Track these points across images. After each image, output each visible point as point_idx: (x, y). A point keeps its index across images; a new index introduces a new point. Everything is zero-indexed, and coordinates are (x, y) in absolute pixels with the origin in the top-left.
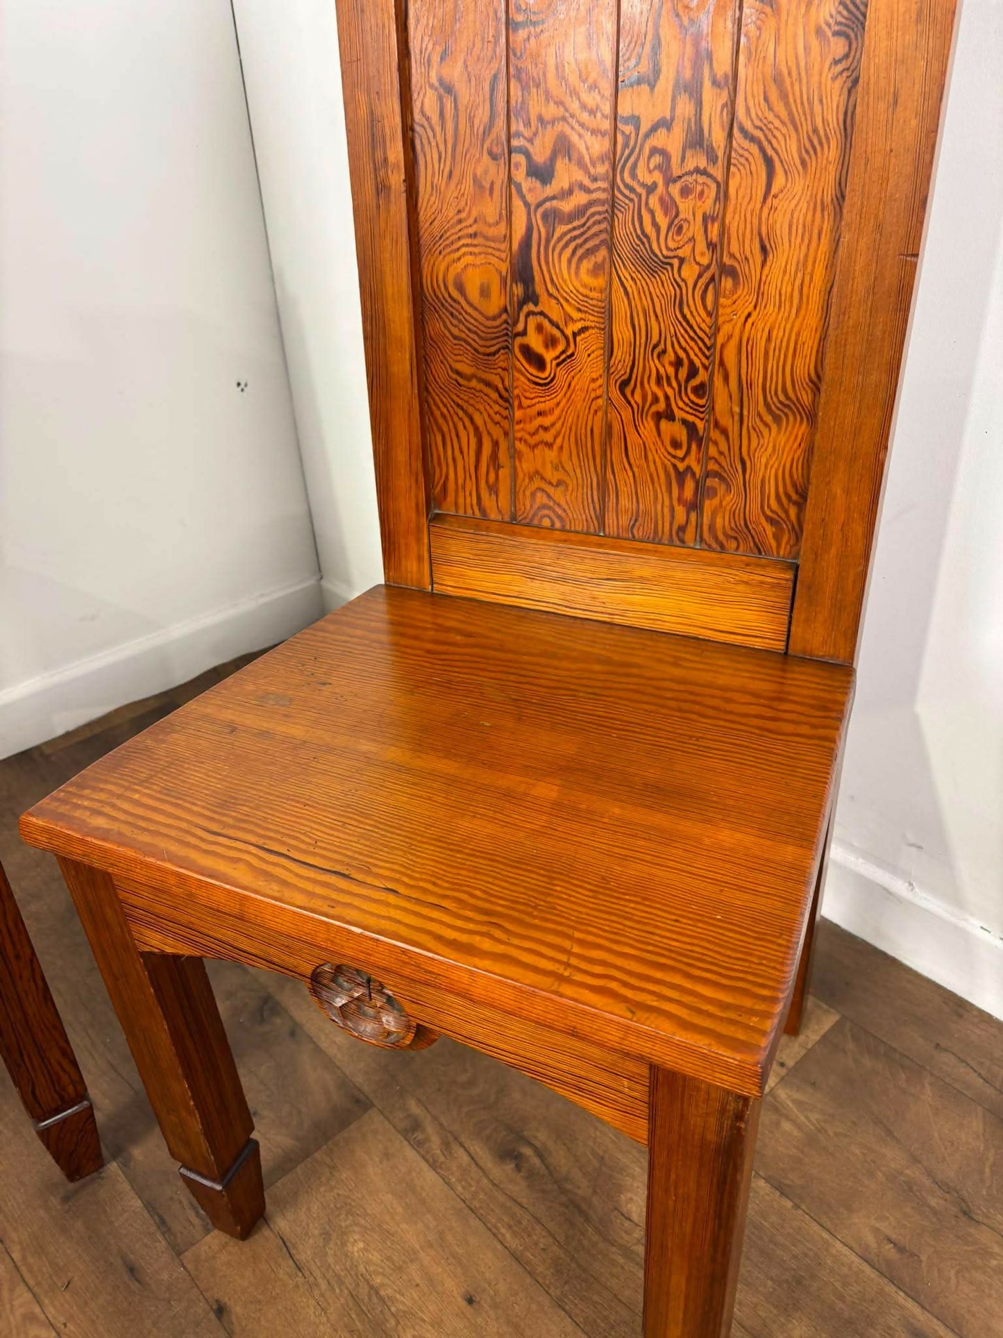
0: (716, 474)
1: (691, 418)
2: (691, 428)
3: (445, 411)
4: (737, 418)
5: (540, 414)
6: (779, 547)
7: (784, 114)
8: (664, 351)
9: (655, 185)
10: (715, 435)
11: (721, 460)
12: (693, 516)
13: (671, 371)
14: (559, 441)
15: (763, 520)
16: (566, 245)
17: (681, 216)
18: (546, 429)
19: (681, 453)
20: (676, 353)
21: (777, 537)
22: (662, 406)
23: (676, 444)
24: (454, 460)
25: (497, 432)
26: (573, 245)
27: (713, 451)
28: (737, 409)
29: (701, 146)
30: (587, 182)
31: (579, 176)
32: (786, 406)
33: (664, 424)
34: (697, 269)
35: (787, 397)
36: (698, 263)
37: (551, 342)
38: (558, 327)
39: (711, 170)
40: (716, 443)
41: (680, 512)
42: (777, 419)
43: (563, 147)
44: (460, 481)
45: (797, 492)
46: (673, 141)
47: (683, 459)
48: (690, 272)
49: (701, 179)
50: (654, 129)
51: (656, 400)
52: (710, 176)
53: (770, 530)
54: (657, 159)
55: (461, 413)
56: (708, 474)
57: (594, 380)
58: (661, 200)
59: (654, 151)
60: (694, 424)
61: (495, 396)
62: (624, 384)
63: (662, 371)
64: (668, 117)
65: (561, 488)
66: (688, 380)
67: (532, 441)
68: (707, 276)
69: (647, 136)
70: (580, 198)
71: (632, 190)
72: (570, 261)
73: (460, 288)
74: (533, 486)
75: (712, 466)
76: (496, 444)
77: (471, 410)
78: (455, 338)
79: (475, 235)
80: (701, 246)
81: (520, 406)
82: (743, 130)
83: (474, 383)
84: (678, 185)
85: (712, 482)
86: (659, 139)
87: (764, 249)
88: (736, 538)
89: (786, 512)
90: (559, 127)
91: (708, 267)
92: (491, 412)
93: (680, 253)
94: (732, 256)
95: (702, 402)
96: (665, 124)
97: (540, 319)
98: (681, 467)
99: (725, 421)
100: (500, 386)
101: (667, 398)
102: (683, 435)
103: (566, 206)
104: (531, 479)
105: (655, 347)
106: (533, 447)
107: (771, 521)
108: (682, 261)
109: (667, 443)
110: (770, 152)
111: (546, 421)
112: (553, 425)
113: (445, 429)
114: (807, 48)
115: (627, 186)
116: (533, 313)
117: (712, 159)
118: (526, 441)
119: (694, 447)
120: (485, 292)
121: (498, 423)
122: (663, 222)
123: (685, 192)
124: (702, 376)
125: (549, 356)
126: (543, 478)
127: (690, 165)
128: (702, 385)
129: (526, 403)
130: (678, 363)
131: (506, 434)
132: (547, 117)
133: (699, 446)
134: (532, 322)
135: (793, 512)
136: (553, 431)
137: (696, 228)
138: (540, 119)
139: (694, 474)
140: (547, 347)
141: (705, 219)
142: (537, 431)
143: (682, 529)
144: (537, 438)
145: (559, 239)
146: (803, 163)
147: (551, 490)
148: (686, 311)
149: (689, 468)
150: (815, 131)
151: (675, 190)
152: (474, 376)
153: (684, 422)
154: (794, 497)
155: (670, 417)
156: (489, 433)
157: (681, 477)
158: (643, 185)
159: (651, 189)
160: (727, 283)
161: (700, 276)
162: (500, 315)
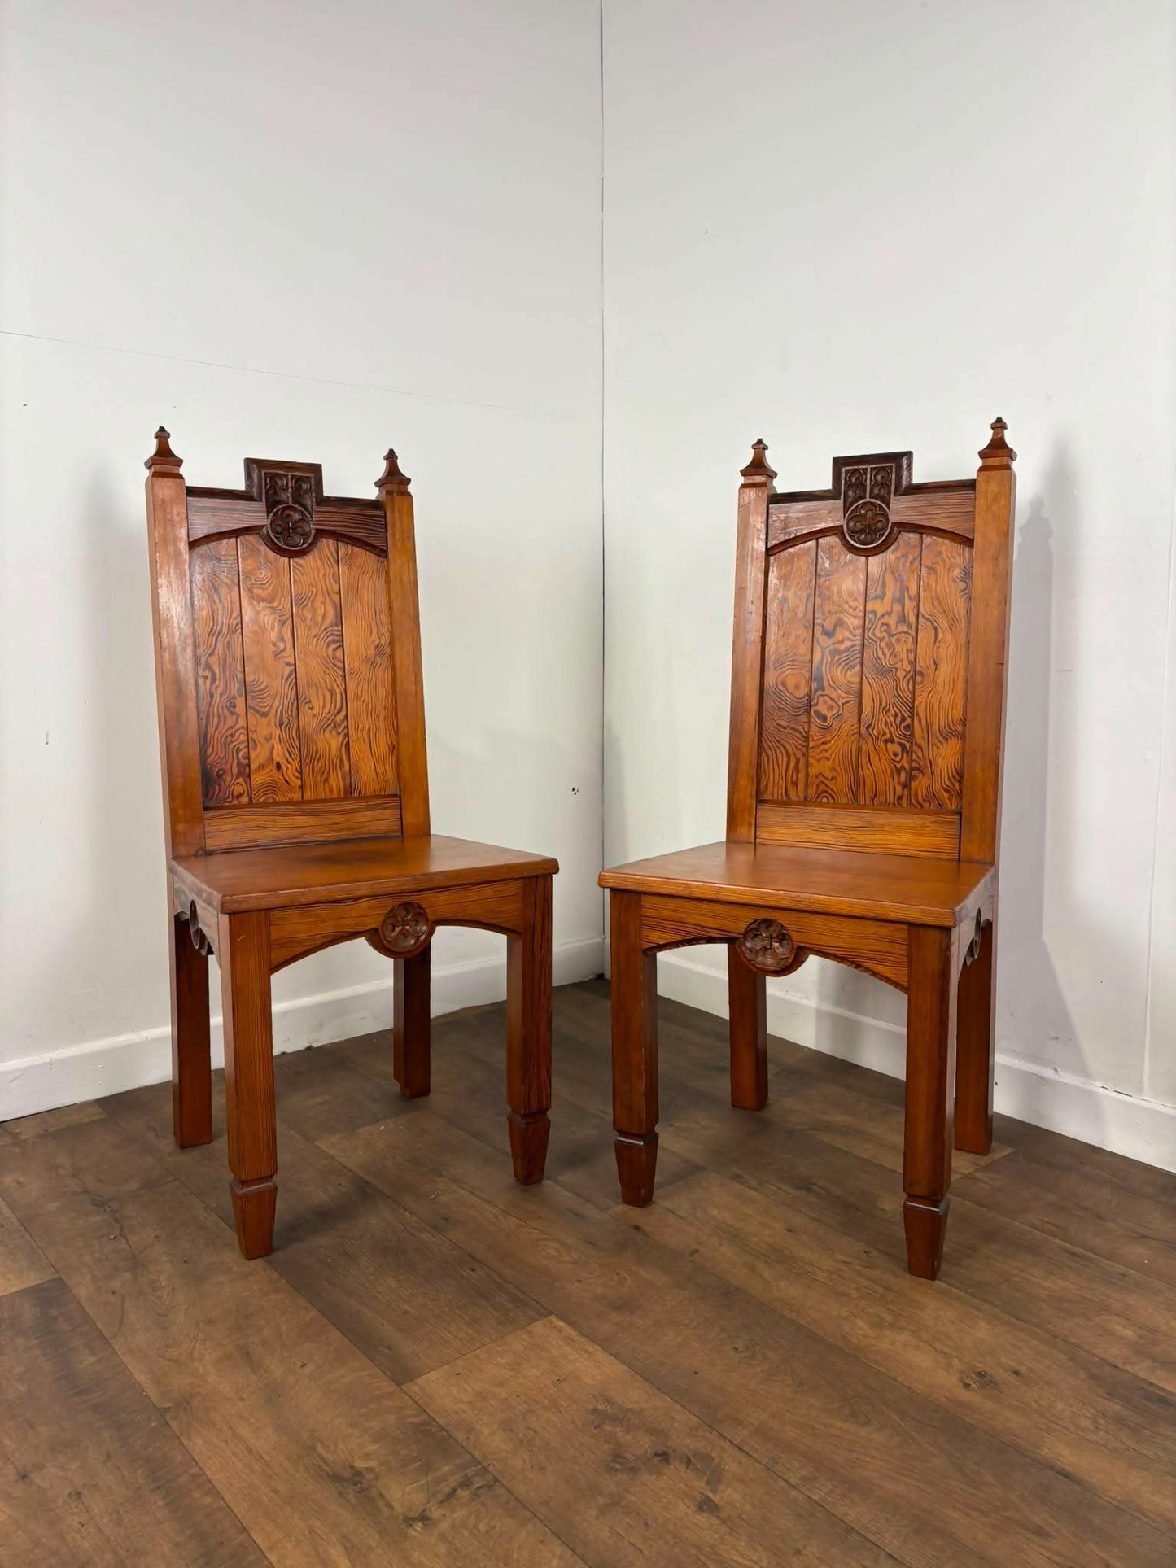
0: (917, 769)
1: (903, 741)
2: (903, 746)
3: (770, 744)
4: (926, 740)
5: (823, 743)
6: (951, 804)
7: (941, 610)
8: (889, 710)
9: (884, 638)
10: (915, 748)
11: (919, 762)
12: (906, 792)
13: (892, 719)
14: (833, 756)
15: (943, 791)
16: (840, 664)
17: (897, 650)
18: (827, 751)
19: (898, 759)
20: (894, 711)
21: (950, 800)
22: (888, 736)
23: (896, 755)
24: (774, 769)
25: (799, 754)
26: (843, 664)
27: (915, 757)
28: (926, 736)
29: (905, 621)
30: (851, 637)
31: (848, 634)
32: (950, 733)
33: (889, 745)
34: (904, 673)
35: (951, 729)
36: (904, 670)
37: (831, 708)
38: (833, 700)
39: (910, 632)
40: (916, 753)
41: (899, 789)
42: (946, 740)
43: (840, 623)
44: (776, 781)
45: (958, 774)
46: (892, 620)
47: (899, 762)
48: (901, 674)
49: (906, 635)
50: (883, 616)
51: (885, 733)
52: (910, 635)
53: (946, 795)
54: (884, 628)
55: (779, 746)
56: (912, 769)
57: (853, 725)
58: (887, 645)
59: (883, 624)
60: (904, 745)
61: (799, 736)
62: (869, 726)
63: (888, 720)
64: (889, 610)
65: (834, 781)
66: (900, 724)
67: (818, 757)
68: (908, 676)
69: (880, 619)
70: (848, 644)
71: (873, 640)
72: (841, 671)
73: (784, 684)
74: (818, 781)
75: (914, 764)
76: (798, 760)
77: (785, 744)
78: (779, 708)
79: (794, 660)
80: (906, 662)
81: (813, 740)
82: (923, 616)
83: (788, 730)
84: (895, 637)
85: (915, 773)
86: (886, 620)
87: (935, 663)
88: (928, 801)
89: (955, 786)
90: (838, 615)
91: (910, 672)
92: (796, 744)
93: (897, 666)
94: (921, 667)
95: (908, 734)
96: (889, 614)
97: (826, 698)
98: (898, 766)
99: (920, 741)
100: (803, 731)
101: (890, 732)
102: (899, 750)
103: (842, 647)
104: (817, 777)
105: (884, 709)
106: (818, 760)
107: (947, 791)
108: (897, 669)
109: (891, 754)
110: (936, 625)
111: (826, 747)
112: (830, 748)
113: (770, 753)
114: (949, 586)
115: (870, 638)
116: (822, 695)
117: (910, 627)
118: (815, 758)
119: (905, 755)
120: (797, 687)
121: (799, 749)
122: (888, 653)
123: (898, 640)
124: (908, 721)
125: (829, 715)
126: (823, 776)
127: (900, 629)
128: (908, 726)
129: (815, 738)
130: (896, 715)
131: (804, 754)
132: (832, 611)
133: (907, 755)
134: (821, 699)
135: (957, 785)
136: (830, 752)
137: (904, 656)
138: (830, 612)
139: (905, 769)
140: (828, 710)
141: (907, 651)
142: (821, 752)
143: (900, 798)
144: (822, 755)
145: (837, 661)
146: (951, 629)
147: (827, 782)
148: (899, 691)
149: (903, 766)
150: (955, 616)
151: (893, 640)
152: (789, 726)
153: (900, 744)
154: (957, 777)
155: (892, 741)
156: (794, 754)
157: (898, 771)
158: (879, 638)
159: (881, 640)
160: (919, 679)
161: (906, 676)
162: (804, 697)
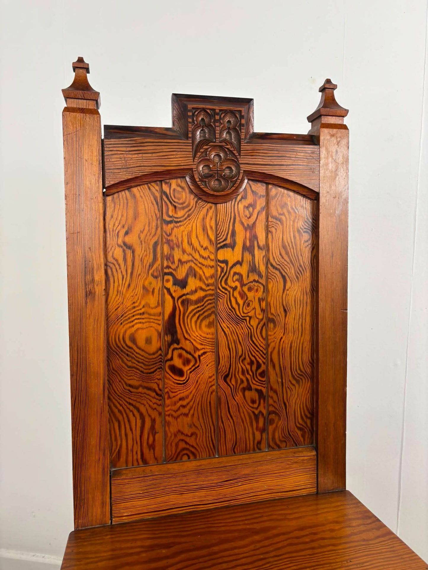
0: (274, 412)
1: (259, 388)
2: (260, 392)
3: (121, 408)
4: (280, 384)
5: (181, 399)
6: (304, 440)
7: (288, 260)
8: (245, 359)
9: (236, 287)
10: (271, 393)
11: (275, 405)
12: (264, 436)
13: (248, 367)
14: (192, 412)
15: (296, 429)
16: (194, 314)
17: (249, 299)
18: (184, 407)
19: (256, 406)
20: (250, 358)
21: (303, 436)
22: (245, 384)
23: (253, 402)
24: (126, 435)
25: (154, 414)
26: (197, 315)
27: (271, 401)
28: (280, 380)
29: (256, 272)
30: (204, 287)
31: (199, 284)
32: (302, 375)
33: (247, 393)
34: (257, 321)
35: (301, 371)
36: (258, 318)
37: (186, 362)
38: (190, 354)
39: (260, 281)
40: (272, 397)
41: (258, 435)
42: (298, 382)
43: (192, 272)
44: (130, 447)
45: (309, 413)
46: (243, 270)
47: (257, 408)
48: (254, 323)
49: (256, 284)
50: (234, 265)
51: (242, 381)
52: (260, 283)
53: (299, 433)
54: (236, 277)
55: (131, 408)
56: (270, 413)
57: (210, 377)
58: (240, 293)
59: (235, 274)
60: (261, 390)
61: (153, 394)
62: (226, 376)
63: (244, 367)
64: (240, 260)
65: (194, 437)
66: (257, 370)
67: (175, 415)
68: (262, 323)
69: (232, 267)
70: (201, 294)
71: (226, 289)
72: (196, 322)
73: (133, 339)
74: (177, 440)
75: (271, 409)
76: (153, 421)
77: (138, 405)
78: (129, 367)
79: (143, 313)
80: (258, 311)
81: (169, 397)
82: (272, 265)
83: (140, 390)
84: (247, 287)
85: (273, 416)
86: (237, 269)
87: (285, 311)
88: (285, 441)
89: (306, 423)
90: (189, 265)
91: (262, 319)
92: (151, 404)
93: (249, 314)
94: (272, 314)
95: (263, 379)
96: (239, 263)
97: (180, 351)
98: (256, 412)
99: (275, 386)
100: (157, 389)
101: (247, 380)
102: (256, 396)
103: (194, 297)
104: (175, 436)
105: (240, 357)
106: (176, 418)
107: (300, 429)
108: (250, 318)
109: (249, 401)
110: (284, 274)
111: (184, 403)
112: (188, 404)
113: (121, 418)
114: (295, 237)
115: (223, 288)
116: (176, 349)
117: (260, 275)
118: (172, 415)
119: (262, 401)
120: (148, 341)
121: (155, 409)
122: (241, 302)
123: (250, 289)
124: (263, 367)
125: (186, 369)
126: (182, 433)
127: (251, 278)
128: (263, 372)
129: (172, 395)
130: (251, 363)
131: (160, 414)
132: (183, 260)
133: (264, 401)
134: (176, 353)
135: (309, 422)
136: (188, 407)
137: (256, 304)
138: (180, 260)
139: (263, 414)
140: (184, 364)
141: (260, 300)
142: (179, 409)
143: (259, 443)
144: (179, 413)
145: (190, 313)
146: (297, 277)
147: (187, 439)
148: (254, 339)
149: (260, 412)
150: (301, 266)
151: (245, 289)
152: (141, 386)
153: (257, 390)
154: (309, 415)
155: (249, 388)
156: (150, 416)
157: (257, 417)
158: (231, 287)
159: (235, 289)
160: (271, 325)
161: (259, 323)
162: (157, 352)
